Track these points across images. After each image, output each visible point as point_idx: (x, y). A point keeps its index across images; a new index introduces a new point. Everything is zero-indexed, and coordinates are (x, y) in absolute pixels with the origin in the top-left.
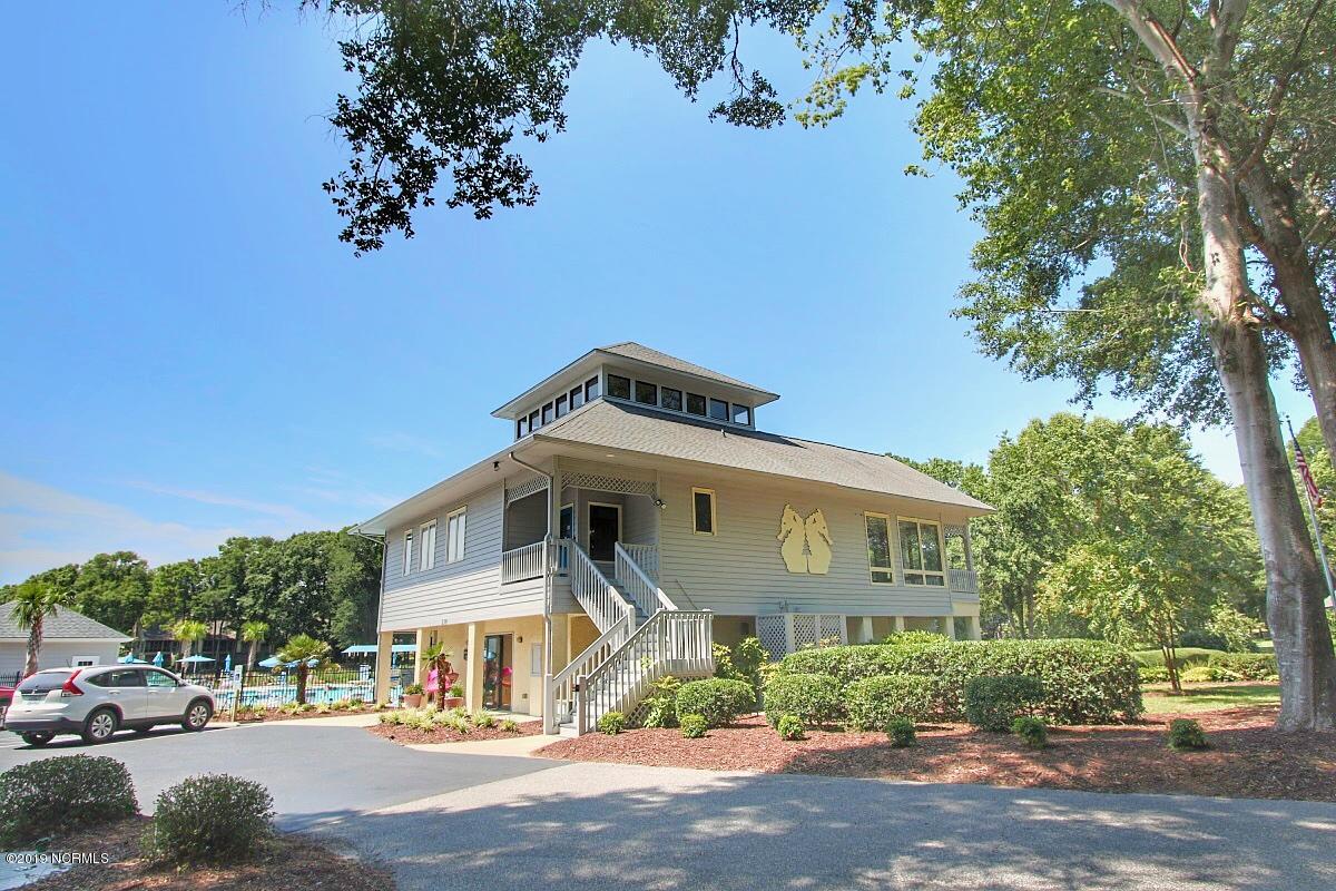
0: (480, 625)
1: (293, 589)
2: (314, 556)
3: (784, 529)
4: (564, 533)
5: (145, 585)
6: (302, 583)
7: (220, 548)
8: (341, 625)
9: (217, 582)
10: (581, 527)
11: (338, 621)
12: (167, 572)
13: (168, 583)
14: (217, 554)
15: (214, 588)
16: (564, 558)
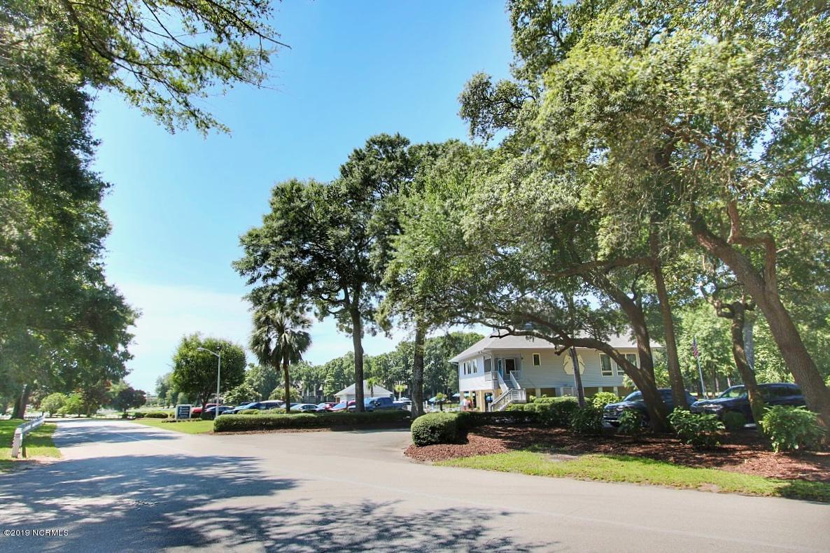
0: (482, 391)
1: (429, 365)
2: (436, 349)
3: (565, 362)
4: (496, 369)
5: (369, 365)
6: (433, 362)
7: (396, 347)
8: (452, 382)
9: (397, 363)
10: (503, 366)
11: (451, 380)
12: (378, 359)
13: (378, 364)
14: (395, 350)
15: (396, 366)
16: (496, 376)
